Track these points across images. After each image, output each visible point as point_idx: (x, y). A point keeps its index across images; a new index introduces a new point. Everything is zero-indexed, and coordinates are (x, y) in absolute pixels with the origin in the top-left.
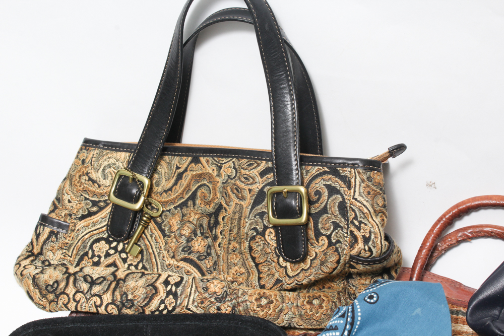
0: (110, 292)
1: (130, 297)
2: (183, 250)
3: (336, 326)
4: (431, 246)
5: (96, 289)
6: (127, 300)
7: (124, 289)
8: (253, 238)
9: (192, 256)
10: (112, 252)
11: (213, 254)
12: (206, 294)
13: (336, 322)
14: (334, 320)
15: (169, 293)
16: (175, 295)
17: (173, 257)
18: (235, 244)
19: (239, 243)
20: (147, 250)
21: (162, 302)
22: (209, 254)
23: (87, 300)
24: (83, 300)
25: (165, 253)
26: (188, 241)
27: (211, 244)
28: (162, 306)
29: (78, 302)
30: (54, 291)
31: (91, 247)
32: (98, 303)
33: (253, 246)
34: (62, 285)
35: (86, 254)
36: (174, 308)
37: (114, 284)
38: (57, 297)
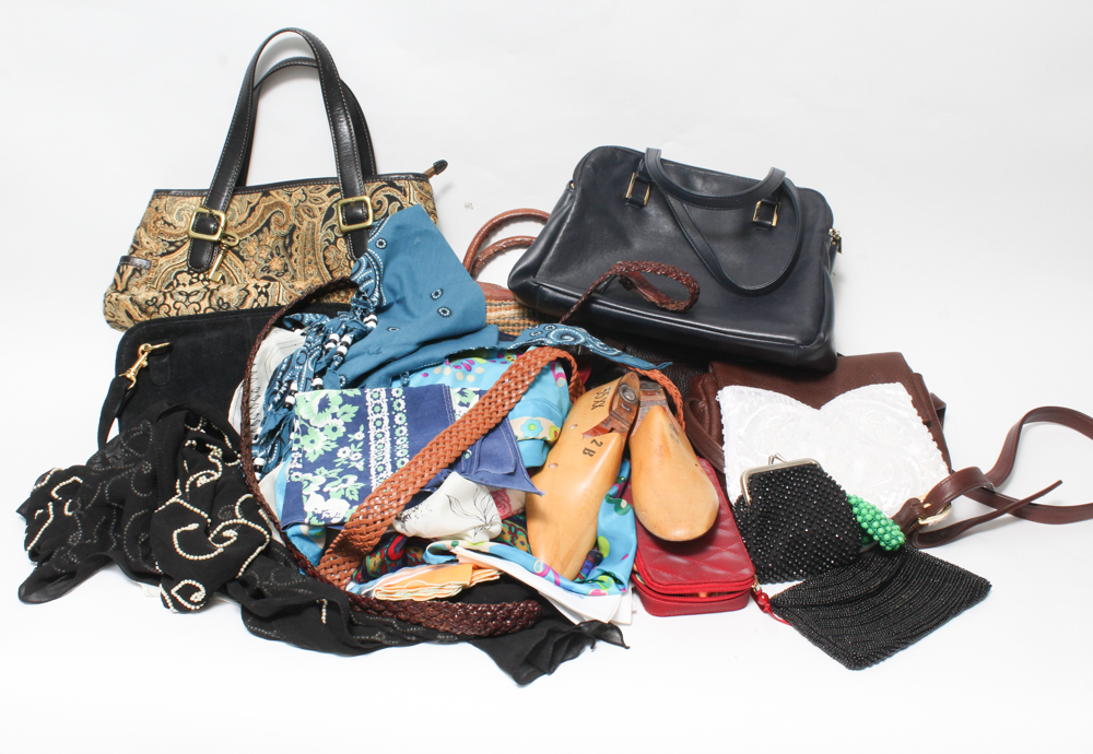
0: (206, 300)
1: (225, 300)
2: (262, 270)
4: (473, 258)
5: (192, 299)
6: (224, 303)
7: (219, 295)
8: (327, 248)
9: (271, 274)
10: (195, 280)
11: (290, 269)
12: (293, 291)
15: (260, 293)
16: (266, 295)
17: (254, 277)
18: (310, 257)
19: (314, 255)
20: (228, 275)
21: (255, 301)
22: (286, 271)
23: (187, 307)
24: (183, 307)
25: (246, 275)
26: (266, 262)
27: (287, 262)
28: (256, 304)
29: (179, 309)
30: (154, 304)
31: (175, 277)
32: (197, 308)
33: (327, 254)
34: (161, 299)
35: (171, 284)
36: (266, 304)
37: (208, 294)
38: (158, 308)
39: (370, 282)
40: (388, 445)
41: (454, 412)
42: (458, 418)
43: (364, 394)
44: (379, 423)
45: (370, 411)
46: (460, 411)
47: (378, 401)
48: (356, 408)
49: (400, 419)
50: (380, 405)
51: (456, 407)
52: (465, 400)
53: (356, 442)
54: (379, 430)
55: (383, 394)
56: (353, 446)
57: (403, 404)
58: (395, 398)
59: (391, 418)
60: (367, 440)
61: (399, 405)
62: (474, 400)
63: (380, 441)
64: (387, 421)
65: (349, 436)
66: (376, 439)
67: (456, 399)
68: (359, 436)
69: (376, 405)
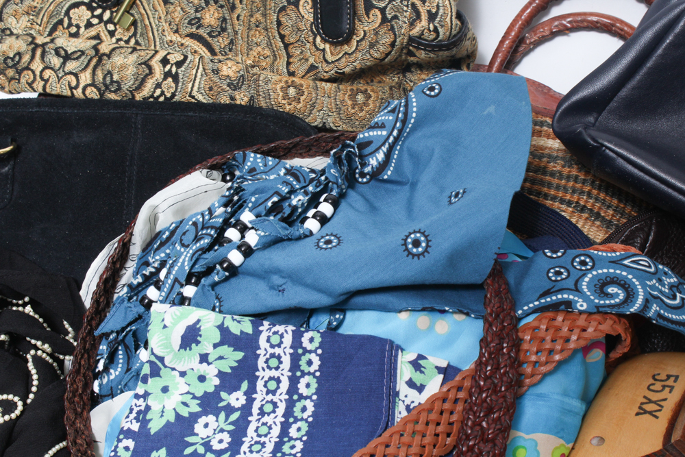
0: (89, 70)
1: (116, 77)
2: (190, 23)
3: (383, 123)
4: (517, 36)
5: (71, 66)
6: (112, 82)
7: (108, 67)
8: (283, 9)
9: (201, 32)
10: (95, 21)
11: (230, 30)
12: (216, 79)
13: (383, 118)
14: (381, 116)
15: (167, 75)
16: (176, 78)
17: (177, 31)
18: (258, 16)
19: (264, 15)
20: (143, 20)
21: (158, 86)
22: (224, 30)
23: (59, 79)
24: (53, 79)
25: (166, 26)
26: (197, 11)
27: (227, 16)
28: (158, 92)
29: (46, 81)
30: (14, 66)
31: (67, 13)
32: (74, 83)
33: (283, 19)
34: (26, 58)
36: (173, 95)
37: (95, 61)
38: (20, 73)
39: (379, 133)
40: (276, 431)
41: (397, 394)
43: (257, 333)
44: (272, 386)
45: (261, 363)
46: (408, 398)
47: (277, 351)
48: (240, 355)
49: (308, 386)
50: (279, 357)
51: (402, 387)
52: (418, 378)
53: (229, 410)
54: (270, 397)
55: (288, 339)
56: (222, 415)
57: (317, 362)
58: (306, 351)
59: (294, 381)
60: (246, 410)
61: (310, 363)
62: (434, 385)
63: (266, 419)
64: (285, 385)
65: (223, 395)
66: (262, 413)
67: (405, 371)
68: (236, 399)
69: (273, 356)
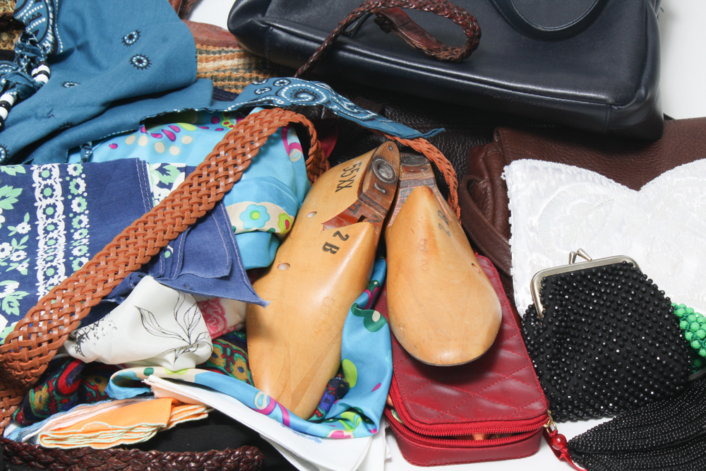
3: (38, 14)
13: (33, 11)
14: (30, 9)
39: (40, 21)
40: (62, 240)
41: (152, 195)
42: (156, 203)
43: (30, 172)
44: (50, 211)
45: (38, 194)
46: (160, 195)
47: (49, 182)
48: (19, 191)
49: (79, 205)
50: (51, 186)
51: (154, 189)
52: (166, 180)
53: (19, 237)
54: (50, 220)
55: (56, 172)
56: (14, 241)
57: (83, 185)
58: (72, 178)
59: (67, 204)
60: (33, 233)
61: (77, 186)
62: (179, 180)
63: (51, 235)
64: (60, 208)
65: (10, 228)
66: (46, 232)
67: (154, 177)
68: (23, 228)
69: (46, 186)
